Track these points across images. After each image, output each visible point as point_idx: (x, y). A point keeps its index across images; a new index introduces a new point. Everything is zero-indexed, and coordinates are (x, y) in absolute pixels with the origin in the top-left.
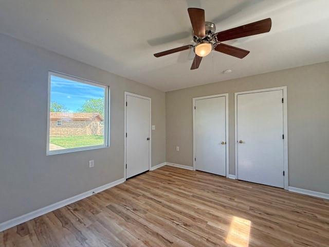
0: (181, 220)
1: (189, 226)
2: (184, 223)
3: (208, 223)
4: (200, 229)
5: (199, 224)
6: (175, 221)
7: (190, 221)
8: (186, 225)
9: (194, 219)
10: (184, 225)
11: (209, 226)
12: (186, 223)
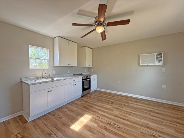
0: (114, 127)
1: (108, 124)
2: (111, 125)
3: (97, 125)
4: (102, 122)
5: (102, 124)
6: (117, 126)
7: (108, 127)
8: (110, 124)
9: (105, 128)
10: (111, 124)
11: (97, 124)
12: (110, 126)
